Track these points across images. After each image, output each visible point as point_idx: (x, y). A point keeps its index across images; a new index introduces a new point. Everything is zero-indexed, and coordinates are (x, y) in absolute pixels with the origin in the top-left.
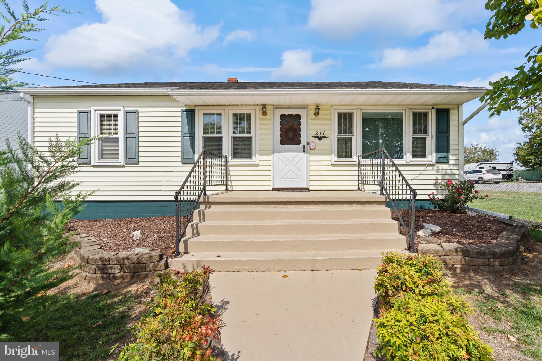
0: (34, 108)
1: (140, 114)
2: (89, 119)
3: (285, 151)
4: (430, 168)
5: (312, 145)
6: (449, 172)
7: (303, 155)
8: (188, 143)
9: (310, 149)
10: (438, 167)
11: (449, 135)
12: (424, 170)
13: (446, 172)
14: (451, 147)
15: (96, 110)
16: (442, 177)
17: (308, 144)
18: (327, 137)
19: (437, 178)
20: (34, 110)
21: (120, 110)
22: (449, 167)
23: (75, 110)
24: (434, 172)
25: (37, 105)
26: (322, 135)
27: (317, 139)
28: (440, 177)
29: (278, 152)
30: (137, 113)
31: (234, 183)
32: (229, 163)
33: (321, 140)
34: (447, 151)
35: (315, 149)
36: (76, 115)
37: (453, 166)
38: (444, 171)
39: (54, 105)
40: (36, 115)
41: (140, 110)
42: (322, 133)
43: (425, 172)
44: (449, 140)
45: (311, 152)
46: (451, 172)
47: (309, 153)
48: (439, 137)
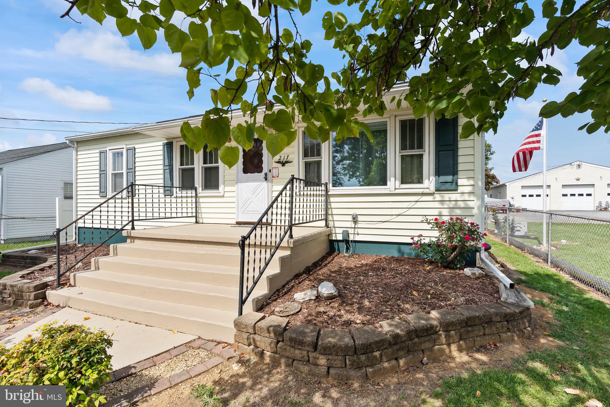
0: (77, 152)
1: (137, 151)
2: (106, 158)
3: (247, 181)
4: (430, 198)
5: (275, 172)
6: (462, 204)
7: (265, 184)
8: (168, 176)
9: (273, 177)
10: (442, 197)
11: (457, 148)
12: (417, 201)
13: (456, 204)
14: (460, 167)
15: (110, 150)
16: (450, 212)
17: (270, 171)
18: (291, 162)
19: (440, 212)
20: (77, 153)
21: (123, 148)
22: (461, 196)
23: (98, 151)
24: (437, 205)
25: (79, 149)
26: (285, 160)
27: (280, 165)
28: (445, 212)
29: (241, 182)
30: (133, 150)
31: (204, 215)
32: (199, 195)
33: (284, 165)
34: (454, 172)
35: (278, 176)
36: (98, 155)
37: (469, 196)
38: (453, 203)
39: (87, 148)
40: (79, 157)
41: (136, 146)
42: (286, 157)
43: (419, 205)
44: (457, 156)
45: (275, 180)
46: (466, 204)
47: (272, 182)
48: (441, 152)
